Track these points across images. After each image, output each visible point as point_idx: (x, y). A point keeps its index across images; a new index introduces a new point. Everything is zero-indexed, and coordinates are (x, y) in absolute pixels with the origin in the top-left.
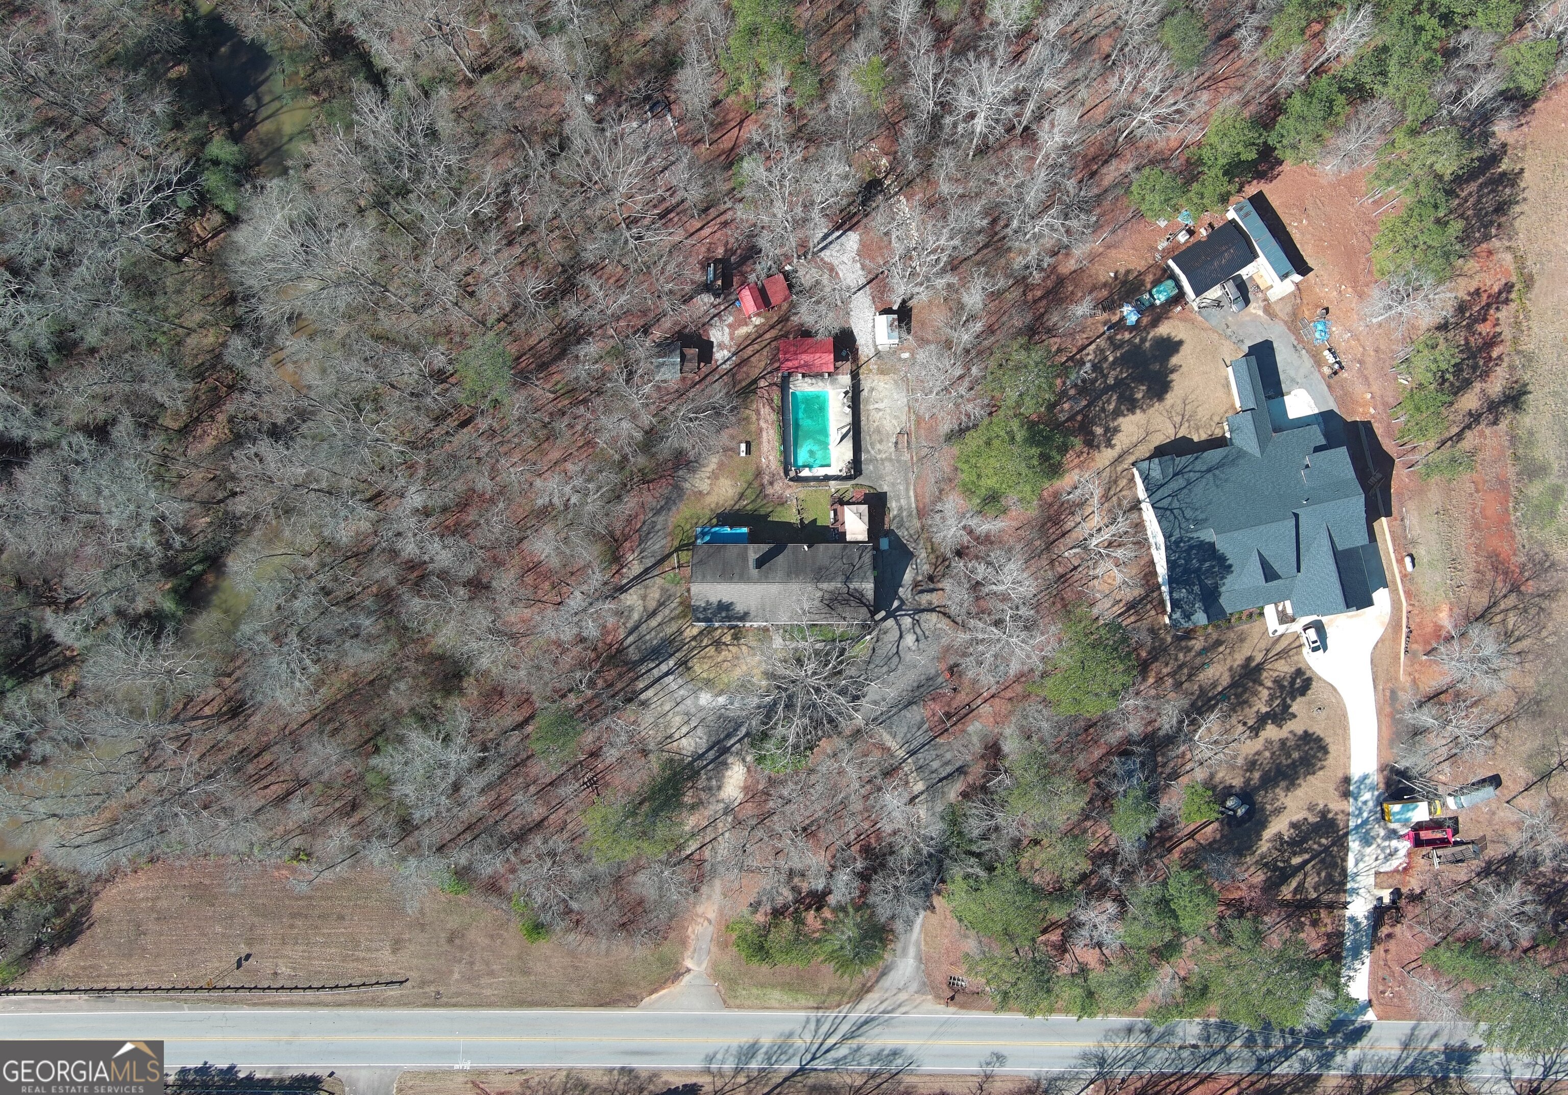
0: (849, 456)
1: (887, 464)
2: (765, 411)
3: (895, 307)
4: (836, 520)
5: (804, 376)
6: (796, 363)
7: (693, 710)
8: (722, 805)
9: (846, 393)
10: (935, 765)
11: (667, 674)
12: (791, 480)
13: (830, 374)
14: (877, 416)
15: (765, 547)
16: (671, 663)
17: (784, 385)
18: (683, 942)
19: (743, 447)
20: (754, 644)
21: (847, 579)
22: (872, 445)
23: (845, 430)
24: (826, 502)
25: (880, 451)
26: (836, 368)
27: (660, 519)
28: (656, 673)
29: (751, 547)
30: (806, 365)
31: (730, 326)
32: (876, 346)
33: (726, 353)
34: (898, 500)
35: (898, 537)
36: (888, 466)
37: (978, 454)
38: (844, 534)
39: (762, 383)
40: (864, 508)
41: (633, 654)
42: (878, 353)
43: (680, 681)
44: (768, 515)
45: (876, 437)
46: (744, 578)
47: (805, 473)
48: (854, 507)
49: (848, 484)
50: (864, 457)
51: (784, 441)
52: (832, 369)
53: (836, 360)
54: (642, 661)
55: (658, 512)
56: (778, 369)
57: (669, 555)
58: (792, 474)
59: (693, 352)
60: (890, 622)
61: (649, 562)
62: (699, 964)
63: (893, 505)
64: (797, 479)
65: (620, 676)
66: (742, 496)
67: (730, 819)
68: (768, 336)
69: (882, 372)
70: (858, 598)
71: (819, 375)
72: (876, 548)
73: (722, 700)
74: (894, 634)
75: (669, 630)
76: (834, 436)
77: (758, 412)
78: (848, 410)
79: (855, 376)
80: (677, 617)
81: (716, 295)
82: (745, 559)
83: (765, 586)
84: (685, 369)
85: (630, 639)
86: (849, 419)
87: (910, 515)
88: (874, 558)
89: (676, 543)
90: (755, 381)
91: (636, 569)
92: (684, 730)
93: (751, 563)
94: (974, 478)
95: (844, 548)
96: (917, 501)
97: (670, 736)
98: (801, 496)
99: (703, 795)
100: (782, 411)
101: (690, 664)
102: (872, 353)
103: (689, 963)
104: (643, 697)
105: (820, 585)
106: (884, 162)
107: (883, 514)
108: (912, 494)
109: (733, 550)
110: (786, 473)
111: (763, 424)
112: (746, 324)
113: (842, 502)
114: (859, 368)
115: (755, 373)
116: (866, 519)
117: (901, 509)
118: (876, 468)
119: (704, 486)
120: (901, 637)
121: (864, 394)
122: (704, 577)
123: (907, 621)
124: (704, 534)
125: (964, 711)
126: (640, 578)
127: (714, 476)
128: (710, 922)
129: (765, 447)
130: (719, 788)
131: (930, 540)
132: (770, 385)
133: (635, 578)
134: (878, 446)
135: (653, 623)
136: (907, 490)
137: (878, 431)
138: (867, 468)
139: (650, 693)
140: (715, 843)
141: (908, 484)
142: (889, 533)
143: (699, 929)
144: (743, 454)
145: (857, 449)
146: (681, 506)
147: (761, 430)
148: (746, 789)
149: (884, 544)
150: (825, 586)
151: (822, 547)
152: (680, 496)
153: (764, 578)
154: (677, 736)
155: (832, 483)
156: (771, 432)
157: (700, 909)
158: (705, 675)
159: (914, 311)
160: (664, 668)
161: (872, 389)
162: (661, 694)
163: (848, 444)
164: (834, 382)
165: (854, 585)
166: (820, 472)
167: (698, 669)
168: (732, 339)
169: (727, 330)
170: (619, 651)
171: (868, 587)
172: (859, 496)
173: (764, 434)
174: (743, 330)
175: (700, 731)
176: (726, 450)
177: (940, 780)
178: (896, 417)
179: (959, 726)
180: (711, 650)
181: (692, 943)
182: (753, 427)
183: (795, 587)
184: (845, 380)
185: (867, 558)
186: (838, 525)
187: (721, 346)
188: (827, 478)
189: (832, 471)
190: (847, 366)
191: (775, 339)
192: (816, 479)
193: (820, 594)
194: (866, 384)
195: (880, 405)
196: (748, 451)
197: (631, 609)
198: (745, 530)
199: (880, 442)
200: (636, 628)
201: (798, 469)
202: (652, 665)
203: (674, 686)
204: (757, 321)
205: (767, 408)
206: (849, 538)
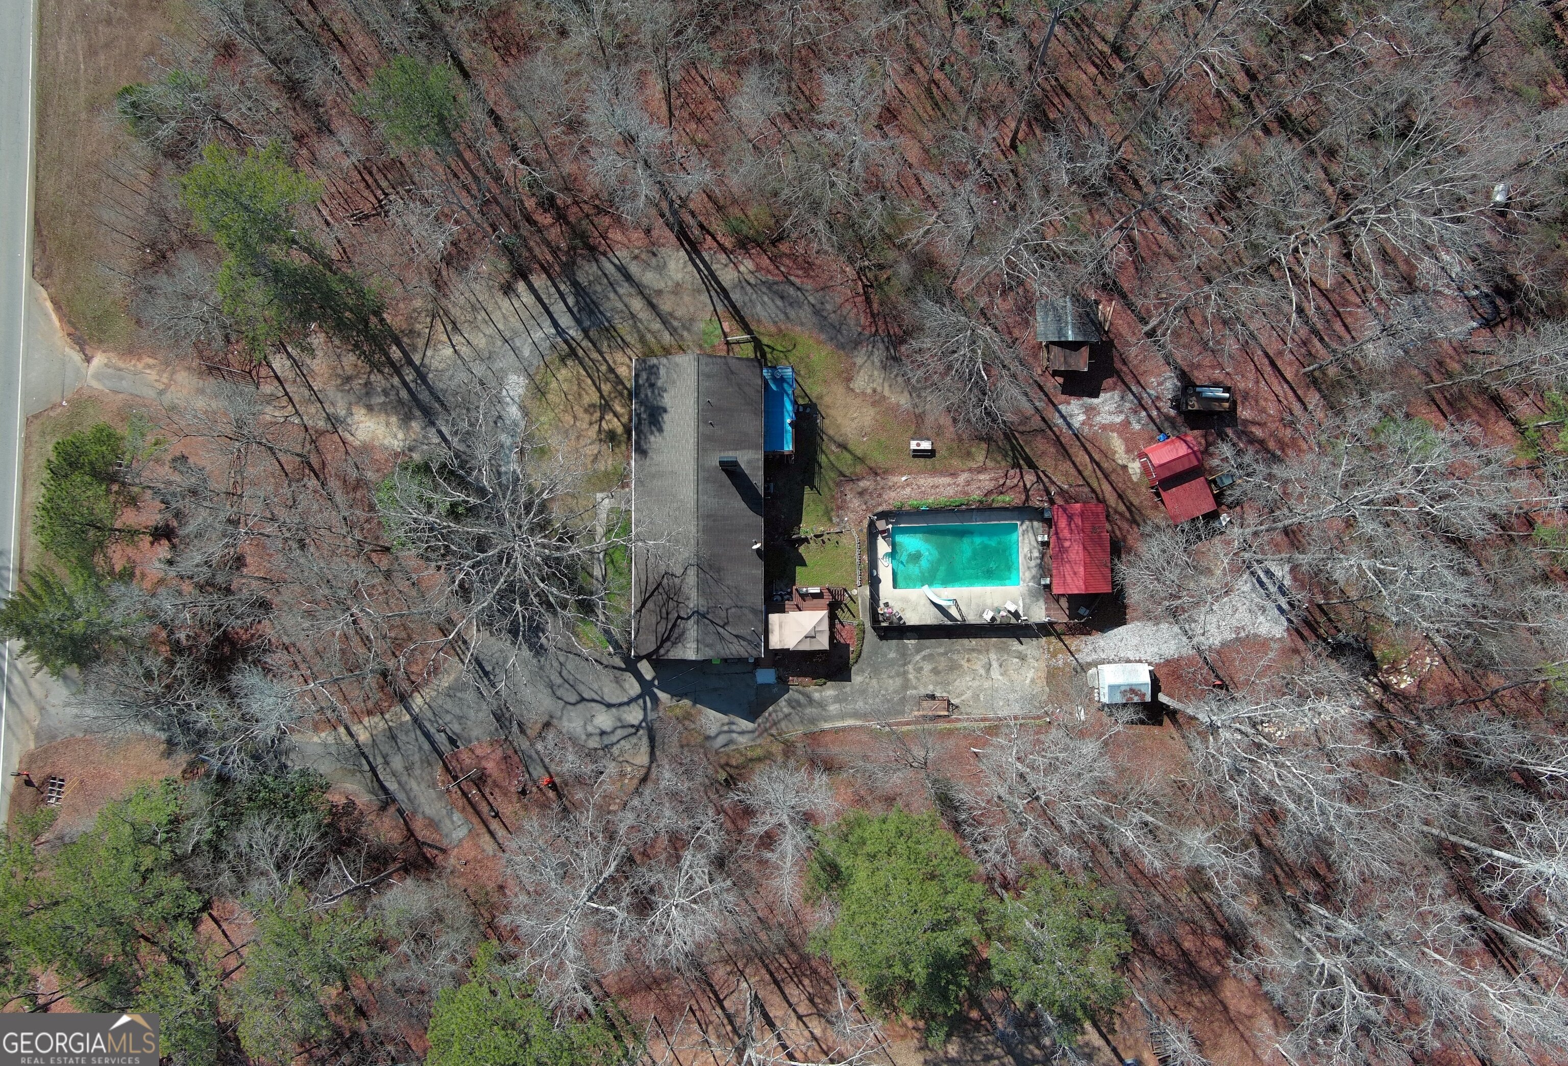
0: (912, 619)
1: (899, 681)
2: (986, 481)
3: (1163, 698)
4: (804, 596)
5: (1045, 544)
6: (1066, 533)
7: (498, 365)
8: (342, 413)
9: (1016, 615)
10: (397, 763)
11: (555, 324)
12: (872, 524)
13: (1048, 587)
14: (979, 666)
15: (758, 479)
16: (574, 332)
17: (1026, 512)
18: (131, 351)
19: (926, 445)
20: (601, 466)
21: (701, 615)
22: (929, 658)
23: (954, 612)
24: (835, 580)
25: (919, 670)
26: (1057, 598)
27: (805, 313)
28: (558, 309)
29: (759, 456)
30: (1062, 550)
31: (1126, 423)
32: (1095, 664)
33: (1078, 419)
34: (837, 700)
35: (774, 700)
36: (893, 684)
37: (913, 856)
38: (782, 610)
39: (1030, 478)
40: (823, 643)
41: (587, 272)
42: (1083, 668)
43: (545, 346)
44: (812, 487)
45: (943, 663)
46: (704, 443)
47: (883, 547)
48: (825, 626)
49: (864, 617)
50: (911, 643)
51: (935, 512)
52: (1055, 591)
53: (1072, 598)
54: (575, 284)
55: (817, 312)
56: (1052, 502)
57: (747, 328)
58: (881, 525)
59: (1081, 362)
60: (634, 688)
61: (735, 296)
62: (97, 376)
63: (829, 691)
64: (873, 534)
65: (555, 251)
66: (843, 446)
67: (321, 424)
68: (1106, 487)
69: (1052, 675)
70: (671, 636)
71: (1044, 569)
72: (758, 663)
73: (514, 412)
74: (612, 694)
75: (624, 328)
76: (944, 594)
77: (982, 470)
78: (988, 616)
79: (1045, 630)
80: (642, 340)
81: (1177, 403)
82: (739, 445)
83: (692, 477)
84: (1055, 350)
85: (609, 268)
86: (972, 619)
87: (813, 721)
88: (741, 661)
89: (765, 340)
90: (1032, 466)
91: (727, 276)
92: (464, 350)
93: (729, 455)
94: (869, 848)
95: (754, 611)
96: (837, 731)
97: (455, 327)
98: (844, 540)
99: (357, 383)
100: (985, 509)
101: (570, 363)
102: (1084, 657)
103: (99, 360)
104: (521, 286)
105: (692, 572)
106: (1406, 683)
107: (815, 675)
108: (850, 722)
109: (754, 425)
110: (883, 515)
111: (963, 478)
112: (1128, 451)
113: (834, 608)
114: (1059, 636)
115: (1046, 464)
116: (807, 647)
117: (821, 705)
118: (892, 663)
119: (861, 382)
120: (609, 706)
121: (1014, 645)
122: (708, 376)
123: (634, 715)
124: (781, 381)
125: (484, 808)
126: (711, 281)
127: (877, 400)
128: (161, 393)
129: (926, 481)
130: (370, 408)
131: (767, 757)
132: (1026, 490)
133: (712, 273)
134: (927, 667)
135: (637, 304)
136: (855, 715)
137: (954, 667)
138: (891, 649)
139: (527, 298)
140: (284, 402)
141: (864, 716)
142: (783, 685)
143: (152, 375)
144: (913, 445)
145: (923, 632)
146: (828, 348)
147: (954, 475)
148: (366, 449)
149: (766, 676)
150: (692, 578)
151: (758, 571)
152: (842, 347)
153: (703, 476)
154: (457, 339)
155: (867, 591)
156: (950, 491)
157: (182, 376)
158: (554, 385)
159: (1156, 730)
160: (565, 321)
161: (1023, 658)
162: (525, 315)
163: (930, 617)
164: (1034, 595)
165: (692, 630)
166: (885, 571)
167: (563, 373)
168: (1104, 427)
169: (1118, 419)
170: (592, 249)
171: (689, 651)
172: (846, 635)
173: (948, 480)
174: (1118, 445)
175: (463, 376)
176: (919, 418)
177: (373, 770)
178: (976, 697)
179: (461, 802)
180: (592, 397)
181: (131, 364)
182: (956, 462)
183: (690, 528)
184: (1039, 614)
185: (737, 649)
186: (797, 599)
187: (1090, 411)
188: (874, 582)
189: (886, 589)
190: (1061, 618)
191: (1101, 500)
192: (873, 564)
193: (679, 571)
194: (1031, 648)
195: (995, 673)
196: (919, 454)
197: (661, 268)
198: (789, 447)
199: (935, 671)
200: (628, 277)
201: (888, 535)
202: (571, 301)
203: (538, 335)
204: (1135, 467)
205: (989, 485)
206: (774, 618)
